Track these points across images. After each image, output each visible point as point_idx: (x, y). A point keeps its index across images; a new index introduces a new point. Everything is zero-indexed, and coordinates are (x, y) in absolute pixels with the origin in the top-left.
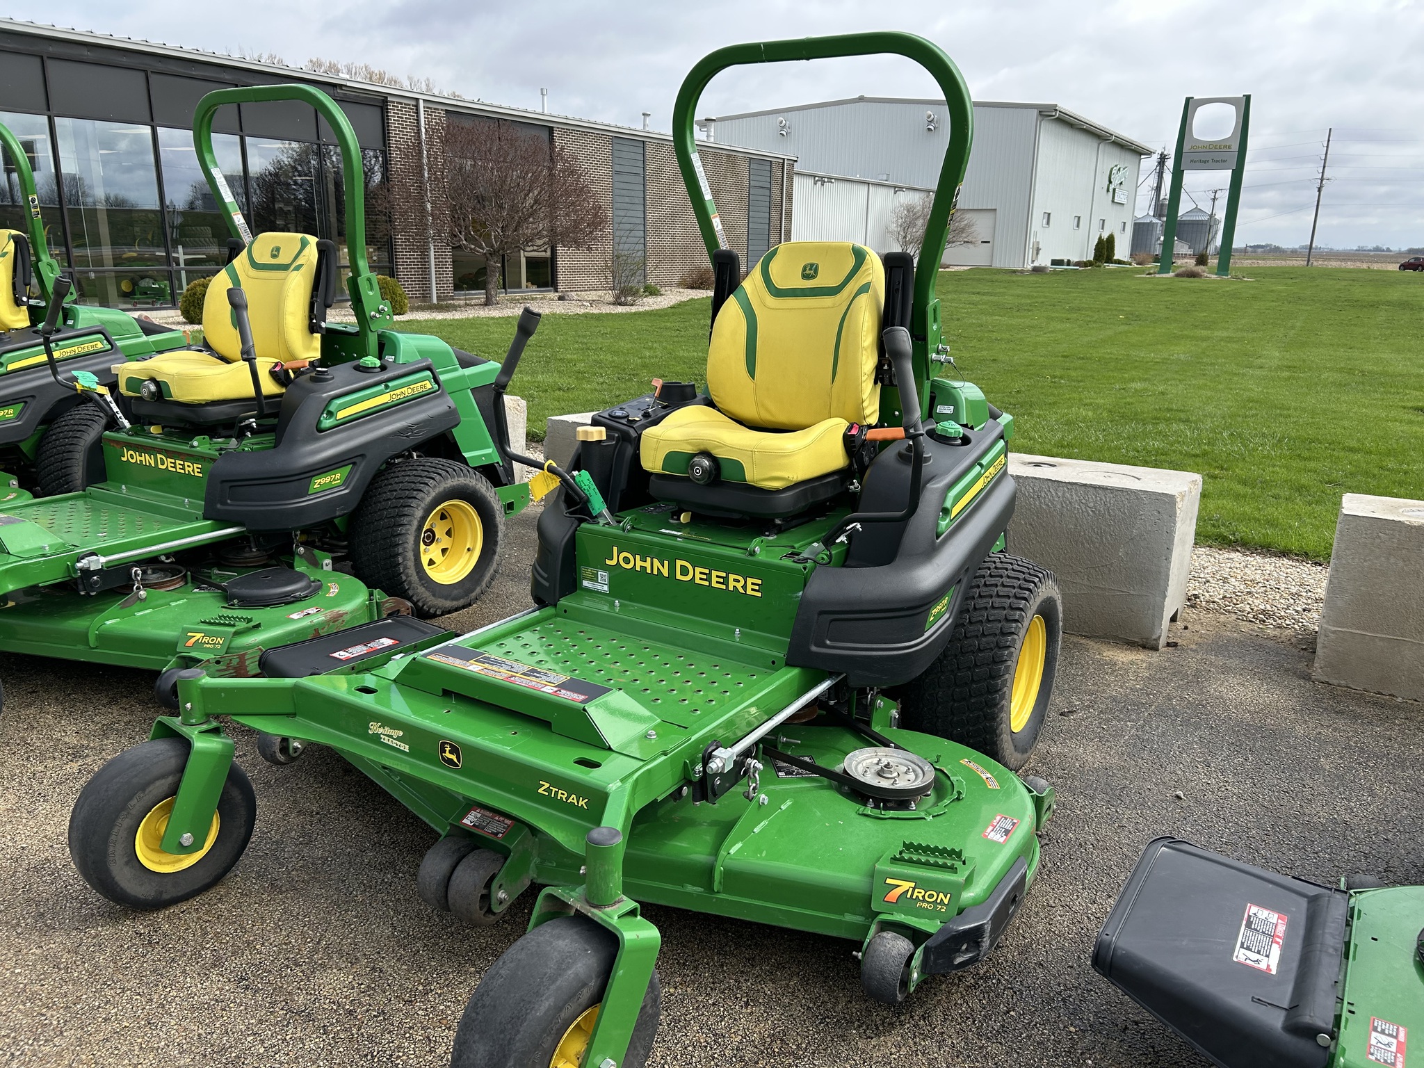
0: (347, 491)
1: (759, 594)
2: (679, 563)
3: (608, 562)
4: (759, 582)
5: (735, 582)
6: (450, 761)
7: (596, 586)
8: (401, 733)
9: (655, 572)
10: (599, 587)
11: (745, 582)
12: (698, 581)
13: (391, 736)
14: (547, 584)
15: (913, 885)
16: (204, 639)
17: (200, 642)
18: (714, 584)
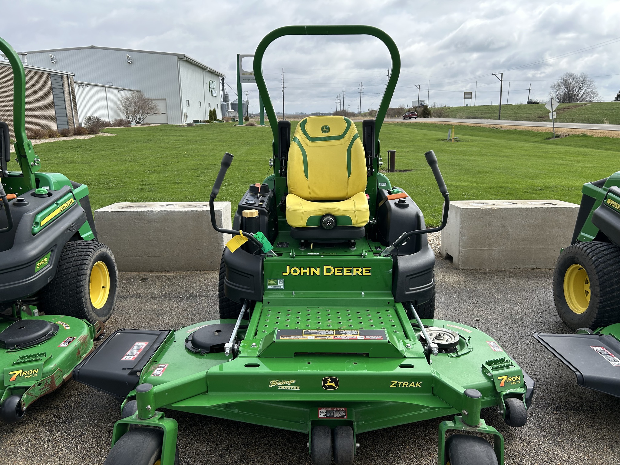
0: (51, 267)
1: (370, 274)
2: (326, 267)
3: (284, 274)
4: (370, 269)
5: (357, 271)
6: (331, 387)
7: (277, 287)
8: (294, 381)
9: (312, 274)
10: (278, 287)
11: (362, 270)
12: (336, 274)
13: (287, 385)
14: (253, 292)
15: (507, 377)
16: (23, 374)
17: (20, 376)
18: (345, 274)
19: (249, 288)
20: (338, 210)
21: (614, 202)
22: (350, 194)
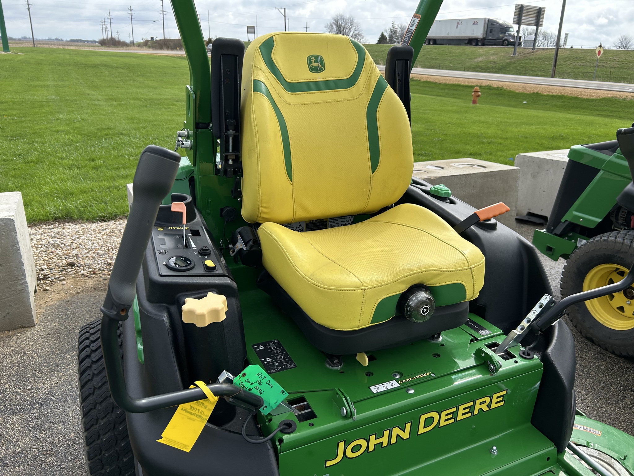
2: (424, 417)
3: (329, 464)
4: (505, 393)
9: (393, 441)
18: (460, 417)
20: (439, 273)
22: (374, 203)
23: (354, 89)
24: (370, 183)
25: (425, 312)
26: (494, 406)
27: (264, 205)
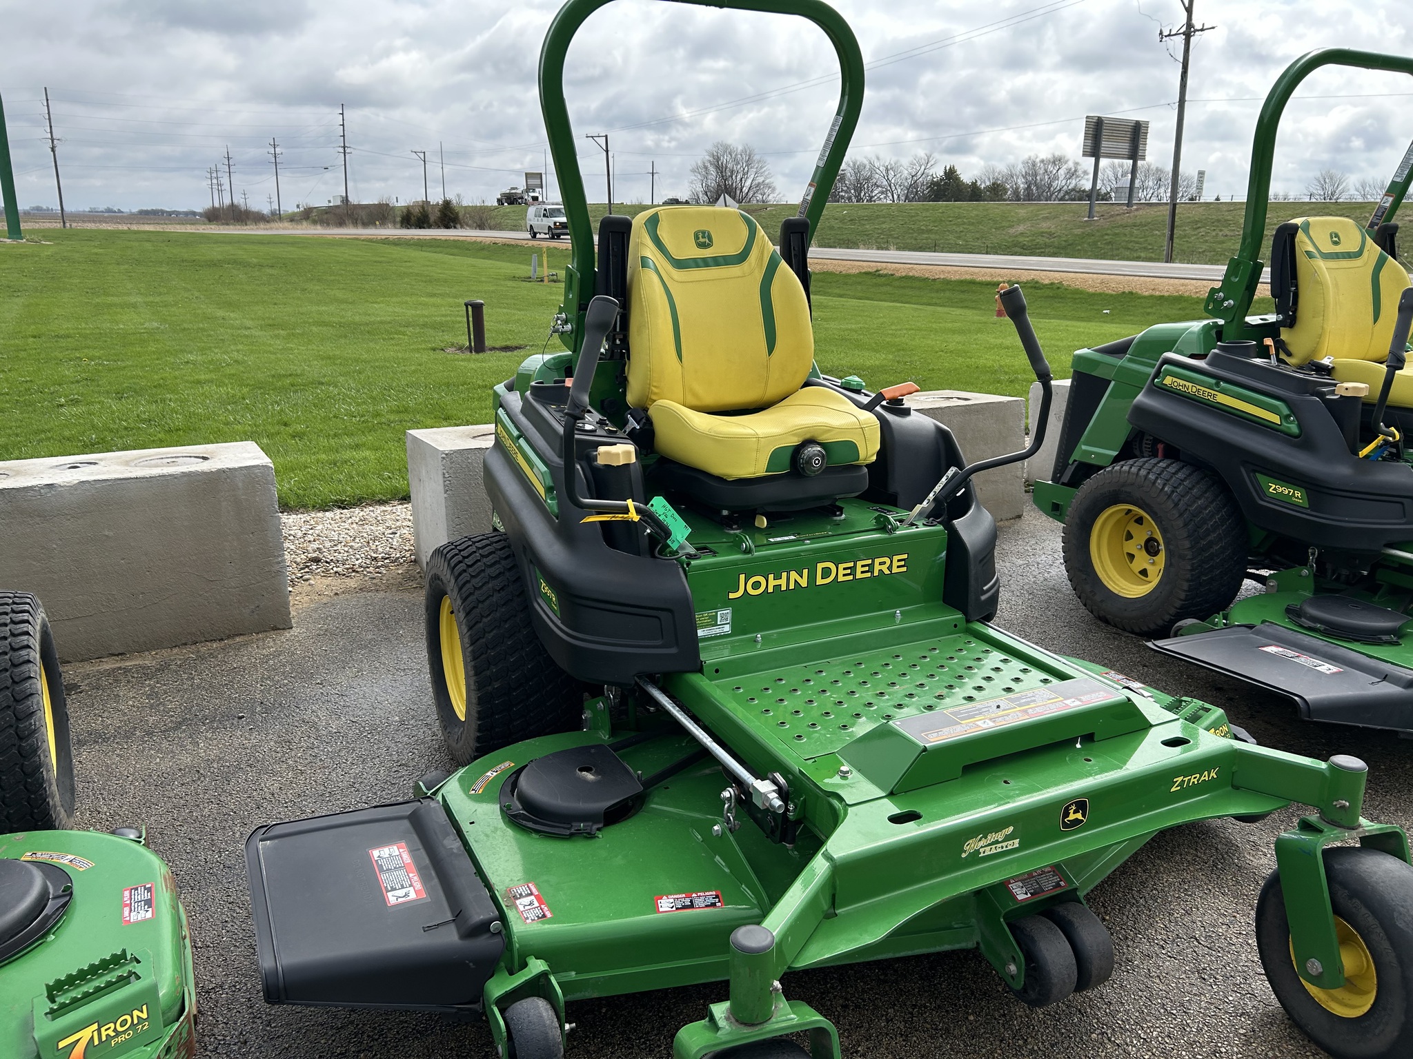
1: (904, 569)
2: (820, 566)
3: (732, 596)
4: (905, 556)
5: (881, 566)
6: (1077, 821)
7: (715, 631)
9: (792, 587)
10: (718, 631)
11: (892, 562)
12: (841, 579)
13: (997, 842)
16: (104, 1034)
17: (96, 1042)
18: (859, 576)
19: (659, 642)
20: (830, 429)
21: (1182, 382)
22: (771, 392)
23: (745, 265)
24: (767, 367)
25: (817, 463)
26: (895, 570)
27: (655, 384)
